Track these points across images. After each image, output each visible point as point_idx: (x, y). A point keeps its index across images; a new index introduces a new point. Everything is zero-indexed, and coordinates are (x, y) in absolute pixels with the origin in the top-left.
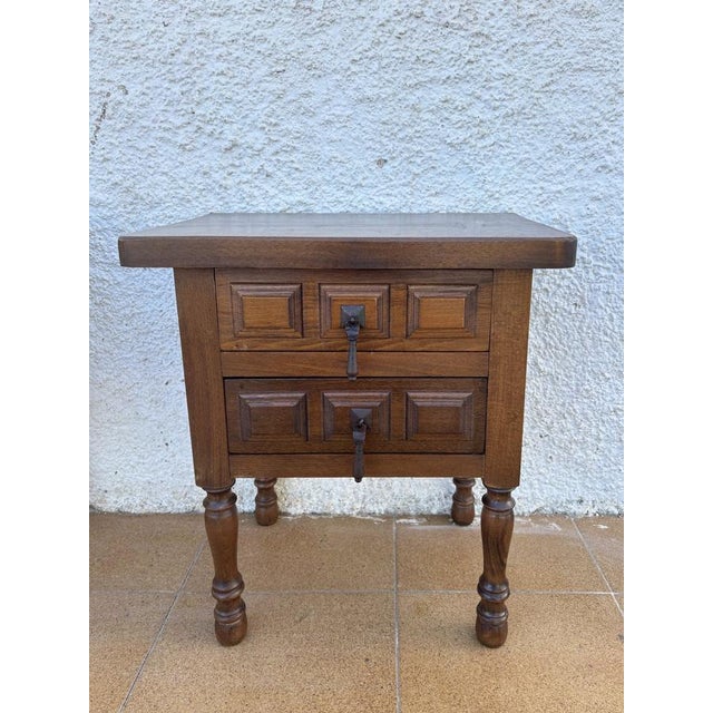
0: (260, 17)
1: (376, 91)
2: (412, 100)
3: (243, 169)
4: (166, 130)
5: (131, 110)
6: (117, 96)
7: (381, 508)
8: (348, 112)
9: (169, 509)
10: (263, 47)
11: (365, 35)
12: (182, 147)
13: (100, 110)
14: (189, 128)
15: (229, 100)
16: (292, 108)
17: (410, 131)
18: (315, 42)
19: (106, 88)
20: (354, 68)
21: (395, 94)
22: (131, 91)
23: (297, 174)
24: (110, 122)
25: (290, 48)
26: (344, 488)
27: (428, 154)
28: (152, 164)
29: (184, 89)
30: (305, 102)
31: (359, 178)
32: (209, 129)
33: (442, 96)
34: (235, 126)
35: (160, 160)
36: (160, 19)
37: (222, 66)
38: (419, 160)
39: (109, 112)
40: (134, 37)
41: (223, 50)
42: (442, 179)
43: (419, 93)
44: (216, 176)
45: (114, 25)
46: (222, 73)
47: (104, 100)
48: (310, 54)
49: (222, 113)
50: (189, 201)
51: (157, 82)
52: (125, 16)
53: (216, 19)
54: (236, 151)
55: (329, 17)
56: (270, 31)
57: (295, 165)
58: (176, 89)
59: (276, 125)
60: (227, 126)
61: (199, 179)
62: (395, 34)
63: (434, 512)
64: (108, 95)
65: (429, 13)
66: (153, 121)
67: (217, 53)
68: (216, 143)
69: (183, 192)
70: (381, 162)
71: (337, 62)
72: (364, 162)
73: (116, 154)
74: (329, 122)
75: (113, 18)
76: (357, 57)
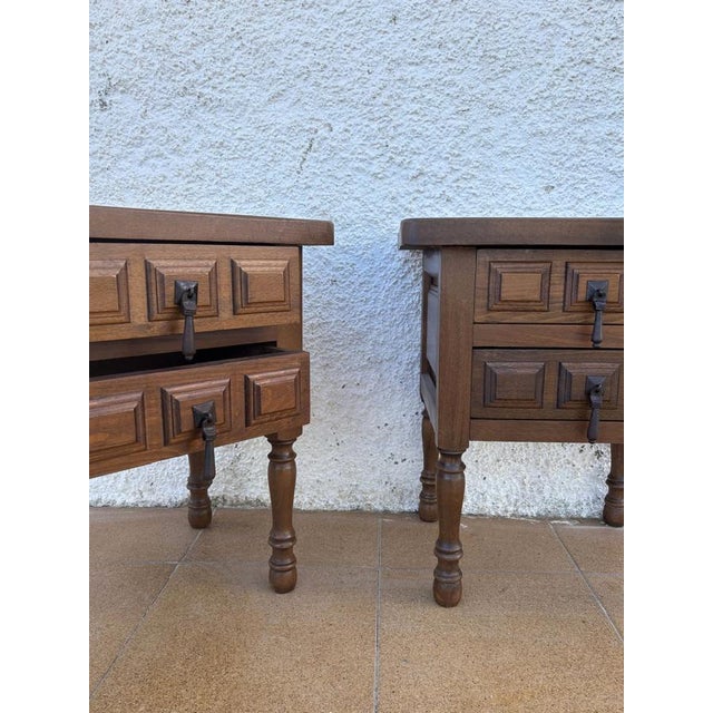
0: (451, 65)
1: (549, 125)
2: (580, 133)
3: (427, 194)
4: (362, 160)
5: (334, 144)
6: (323, 132)
7: (533, 511)
8: (522, 145)
9: (336, 507)
10: (451, 91)
11: (541, 79)
12: (375, 175)
13: (307, 145)
14: (382, 159)
15: (419, 135)
16: (473, 141)
17: (576, 161)
18: (497, 86)
19: (314, 126)
20: (530, 107)
21: (564, 128)
22: (336, 128)
23: (474, 199)
24: (315, 155)
25: (474, 91)
26: (498, 490)
27: (592, 181)
28: (347, 191)
29: (381, 126)
30: (485, 136)
31: (529, 203)
32: (399, 159)
33: (606, 130)
34: (422, 157)
35: (355, 186)
36: (366, 68)
37: (416, 107)
38: (582, 187)
39: (315, 145)
40: (342, 83)
41: (418, 93)
42: (603, 203)
43: (587, 127)
44: (402, 201)
45: (326, 73)
46: (416, 113)
47: (311, 136)
48: (492, 96)
49: (412, 146)
50: (376, 223)
51: (358, 120)
52: (336, 66)
53: (412, 68)
54: (421, 179)
55: (511, 65)
56: (459, 77)
57: (473, 191)
58: (375, 126)
59: (459, 155)
60: (415, 157)
61: (387, 203)
62: (569, 77)
63: (584, 515)
64: (316, 132)
65: (598, 59)
66: (352, 154)
67: (412, 95)
68: (404, 172)
69: (372, 214)
70: (549, 188)
71: (515, 102)
72: (534, 188)
73: (317, 182)
74: (505, 153)
75: (325, 67)
76: (533, 98)
